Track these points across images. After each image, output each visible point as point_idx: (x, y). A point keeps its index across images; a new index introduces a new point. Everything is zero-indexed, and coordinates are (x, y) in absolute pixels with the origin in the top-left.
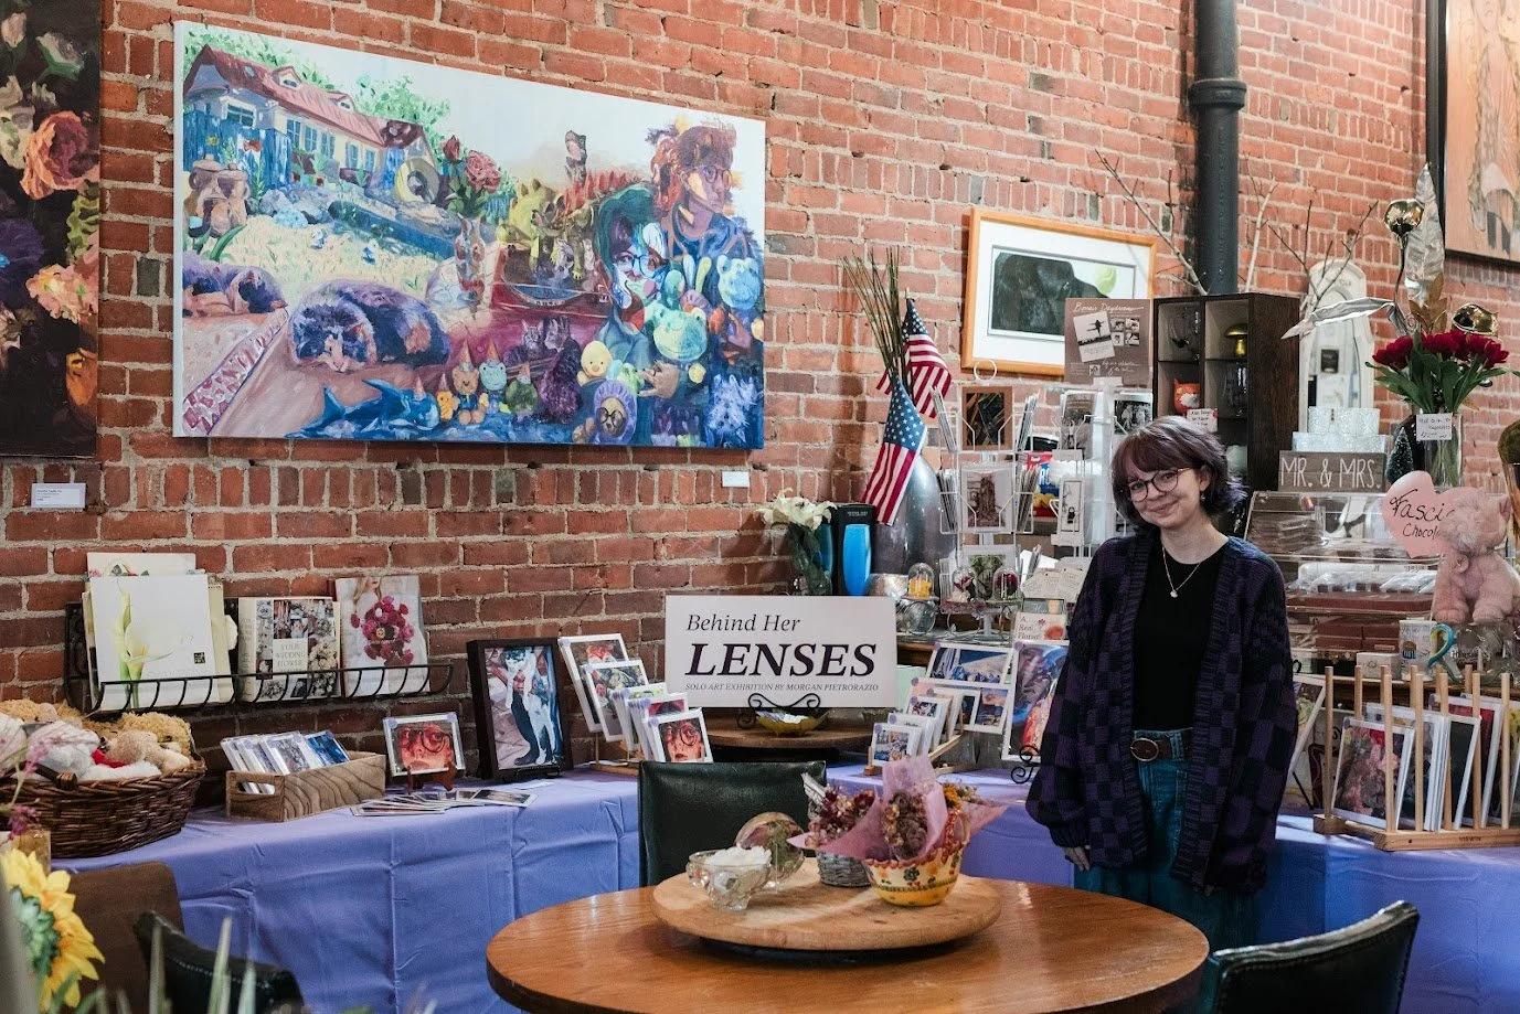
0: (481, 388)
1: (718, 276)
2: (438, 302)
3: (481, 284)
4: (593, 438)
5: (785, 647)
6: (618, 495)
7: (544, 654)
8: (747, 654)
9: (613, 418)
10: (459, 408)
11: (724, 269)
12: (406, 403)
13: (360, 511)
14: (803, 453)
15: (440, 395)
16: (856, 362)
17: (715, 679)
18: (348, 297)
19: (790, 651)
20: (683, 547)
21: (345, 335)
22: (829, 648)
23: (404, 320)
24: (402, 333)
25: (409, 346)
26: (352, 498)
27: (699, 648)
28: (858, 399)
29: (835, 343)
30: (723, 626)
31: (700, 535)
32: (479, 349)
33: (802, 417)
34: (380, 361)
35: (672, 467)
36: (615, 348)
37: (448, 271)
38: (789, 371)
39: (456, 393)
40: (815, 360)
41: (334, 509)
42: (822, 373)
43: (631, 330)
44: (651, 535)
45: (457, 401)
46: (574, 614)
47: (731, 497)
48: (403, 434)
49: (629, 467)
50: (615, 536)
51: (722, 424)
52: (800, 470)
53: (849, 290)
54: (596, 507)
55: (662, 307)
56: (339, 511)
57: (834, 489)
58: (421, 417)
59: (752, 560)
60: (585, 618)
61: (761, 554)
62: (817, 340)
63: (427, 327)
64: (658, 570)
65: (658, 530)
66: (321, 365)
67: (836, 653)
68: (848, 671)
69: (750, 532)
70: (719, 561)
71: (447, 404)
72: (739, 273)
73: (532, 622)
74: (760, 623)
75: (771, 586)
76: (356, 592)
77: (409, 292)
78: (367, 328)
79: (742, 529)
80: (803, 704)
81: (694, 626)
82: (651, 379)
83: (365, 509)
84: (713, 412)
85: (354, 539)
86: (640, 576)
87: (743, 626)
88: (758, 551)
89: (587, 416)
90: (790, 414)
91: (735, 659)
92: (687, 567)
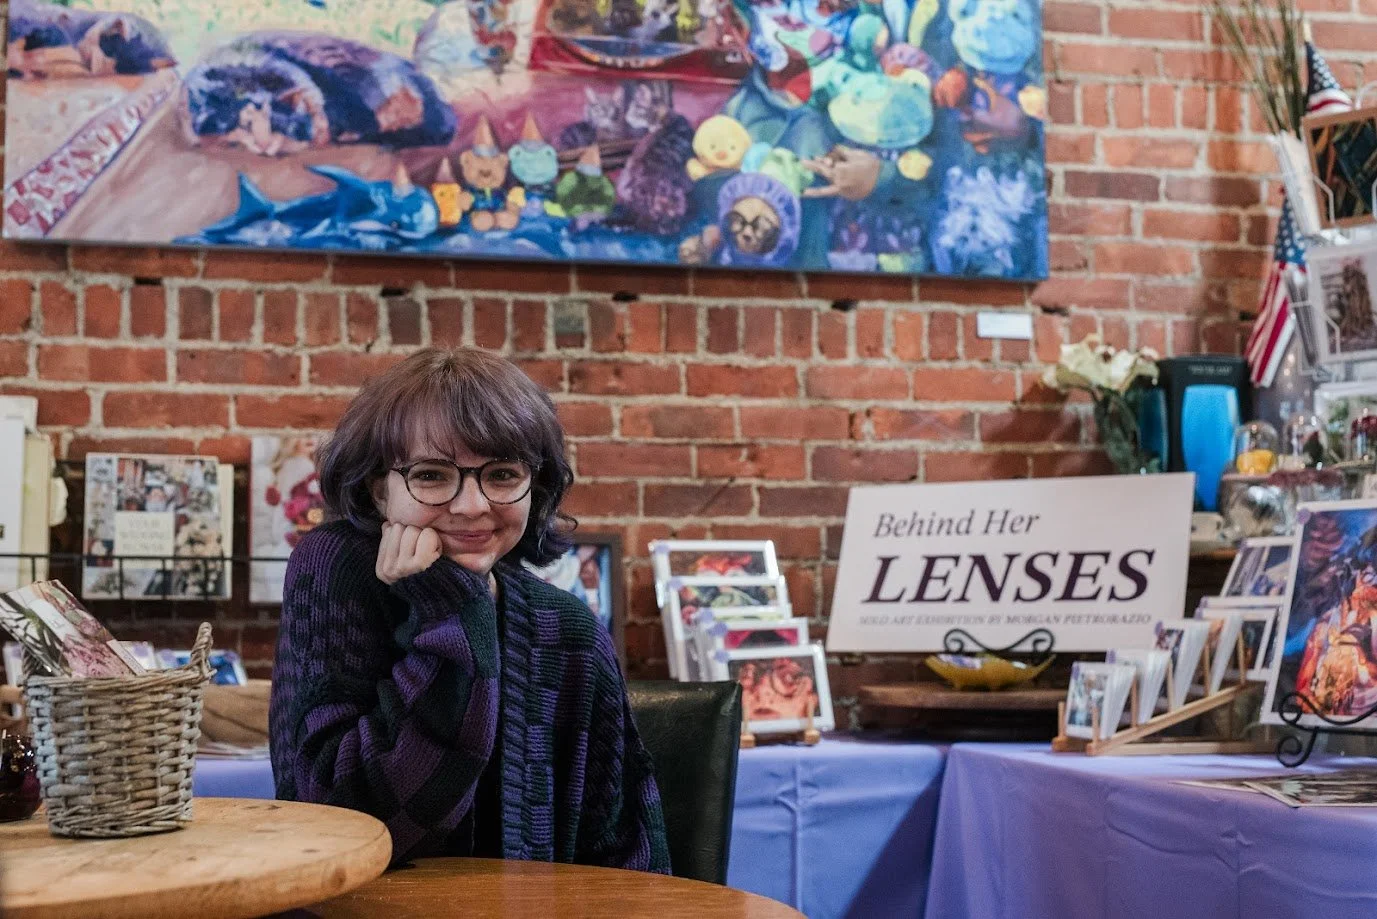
0: (511, 181)
1: (951, 26)
2: (433, 61)
3: (510, 37)
4: (717, 256)
5: (1011, 557)
6: (778, 342)
7: (596, 560)
8: (954, 571)
9: (755, 228)
10: (474, 208)
11: (964, 13)
12: (379, 199)
13: (316, 351)
14: (1143, 291)
15: (438, 190)
16: (1246, 156)
17: (905, 608)
18: (280, 54)
19: (1019, 565)
20: (907, 423)
21: (275, 106)
22: (1079, 558)
23: (374, 84)
24: (372, 103)
25: (385, 120)
26: (301, 332)
27: (886, 562)
28: (1253, 211)
29: (1202, 126)
30: (925, 529)
31: (938, 407)
32: (509, 126)
33: (1138, 236)
34: (334, 139)
35: (880, 304)
36: (757, 127)
37: (456, 18)
38: (1108, 168)
39: (466, 186)
40: (1160, 153)
41: (270, 346)
42: (1177, 174)
43: (789, 101)
44: (845, 404)
45: (468, 199)
47: (997, 352)
48: (376, 243)
49: (798, 303)
50: (776, 403)
51: (966, 240)
52: (1133, 317)
53: (1225, 49)
54: (739, 359)
55: (845, 68)
56: (280, 350)
57: (1204, 344)
58: (405, 219)
59: (1041, 448)
60: (720, 520)
61: (1062, 439)
62: (1166, 121)
63: (415, 93)
64: (858, 456)
65: (858, 394)
66: (234, 145)
68: (1105, 594)
69: (1038, 407)
70: (976, 446)
71: (451, 202)
72: (992, 20)
74: (979, 524)
76: (278, 456)
77: (385, 46)
78: (310, 96)
79: (1023, 400)
80: (1027, 647)
81: (884, 530)
82: (826, 172)
83: (325, 349)
84: (947, 222)
85: (304, 388)
86: (823, 462)
87: (953, 529)
88: (1053, 435)
89: (705, 223)
90: (1113, 233)
91: (936, 578)
92: (914, 453)
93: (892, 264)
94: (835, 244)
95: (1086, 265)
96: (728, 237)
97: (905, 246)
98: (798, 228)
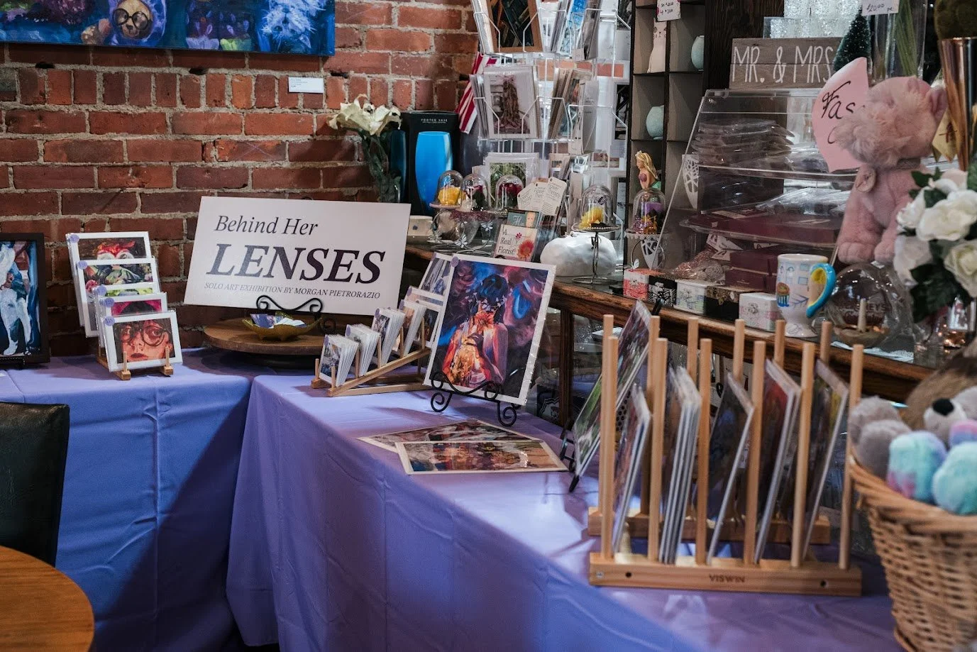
4: (108, 39)
5: (300, 250)
6: (153, 97)
7: (27, 250)
8: (264, 256)
9: (135, 20)
14: (397, 61)
17: (233, 279)
19: (304, 255)
20: (240, 150)
22: (340, 253)
27: (222, 248)
28: (468, 9)
30: (247, 228)
31: (261, 138)
33: (395, 25)
35: (223, 71)
44: (199, 137)
46: (100, 212)
47: (301, 102)
49: (167, 70)
50: (151, 137)
51: (280, 29)
52: (391, 78)
54: (126, 108)
57: (435, 97)
59: (329, 165)
60: (115, 216)
61: (341, 159)
64: (208, 171)
65: (208, 131)
67: (346, 259)
68: (354, 278)
69: (327, 138)
70: (286, 164)
73: (46, 218)
74: (281, 227)
75: (354, 191)
79: (317, 134)
80: (306, 309)
81: (222, 226)
84: (268, 17)
86: (185, 177)
87: (265, 229)
88: (337, 156)
89: (100, 17)
90: (379, 23)
91: (254, 261)
92: (245, 170)
93: (230, 45)
94: (191, 32)
95: (361, 43)
96: (116, 26)
97: (239, 34)
98: (165, 20)
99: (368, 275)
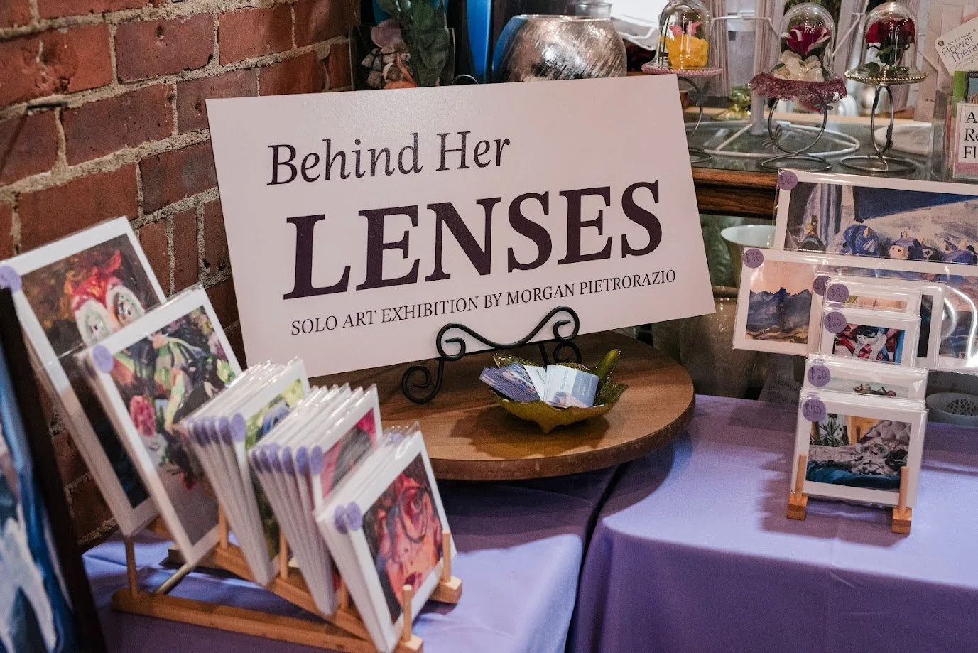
5: (488, 204)
8: (412, 230)
17: (354, 300)
19: (501, 213)
27: (305, 226)
30: (351, 167)
60: (25, 185)
64: (160, 31)
67: (589, 208)
68: (617, 248)
74: (429, 155)
75: (327, 48)
80: (546, 335)
81: (284, 173)
86: (128, 50)
87: (394, 164)
91: (392, 246)
92: (210, 19)
99: (639, 237)
